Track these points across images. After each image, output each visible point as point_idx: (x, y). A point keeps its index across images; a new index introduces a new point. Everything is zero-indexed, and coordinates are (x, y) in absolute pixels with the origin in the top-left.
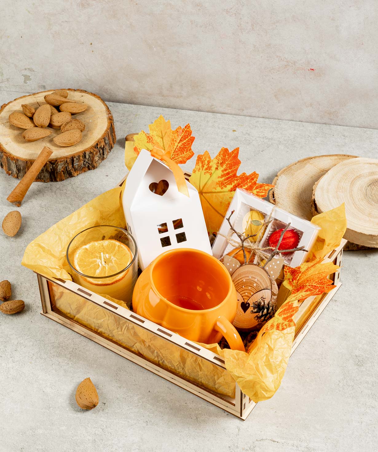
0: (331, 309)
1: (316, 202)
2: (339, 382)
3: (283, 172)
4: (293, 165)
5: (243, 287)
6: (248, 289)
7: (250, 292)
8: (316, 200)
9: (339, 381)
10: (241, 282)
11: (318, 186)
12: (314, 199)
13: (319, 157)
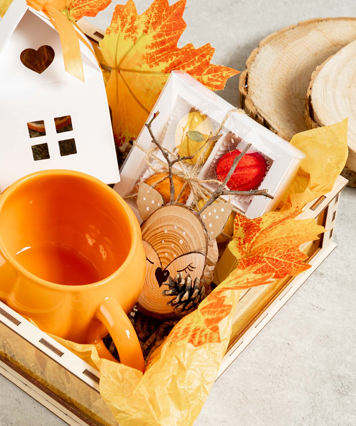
0: (312, 287)
1: (313, 102)
2: (302, 420)
3: (270, 41)
4: (288, 30)
5: (163, 242)
6: (169, 246)
7: (172, 252)
8: (312, 97)
9: (303, 418)
10: (160, 232)
11: (319, 74)
12: (310, 97)
13: (335, 19)
